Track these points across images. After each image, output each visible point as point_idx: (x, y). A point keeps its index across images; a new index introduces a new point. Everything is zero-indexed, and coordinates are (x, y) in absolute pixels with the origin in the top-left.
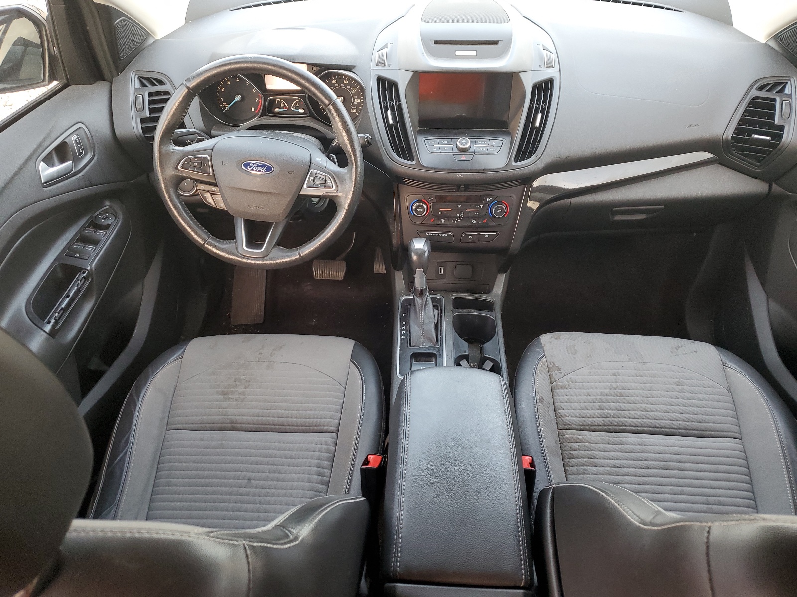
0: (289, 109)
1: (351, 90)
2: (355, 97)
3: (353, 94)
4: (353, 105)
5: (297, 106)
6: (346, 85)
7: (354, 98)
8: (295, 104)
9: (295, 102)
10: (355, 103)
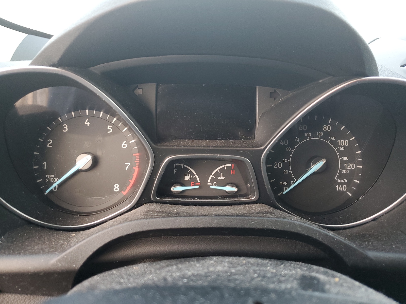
0: (203, 185)
1: (336, 145)
2: (345, 158)
3: (342, 154)
4: (341, 176)
5: (221, 177)
6: (327, 135)
7: (343, 162)
8: (217, 174)
9: (217, 169)
10: (344, 172)
